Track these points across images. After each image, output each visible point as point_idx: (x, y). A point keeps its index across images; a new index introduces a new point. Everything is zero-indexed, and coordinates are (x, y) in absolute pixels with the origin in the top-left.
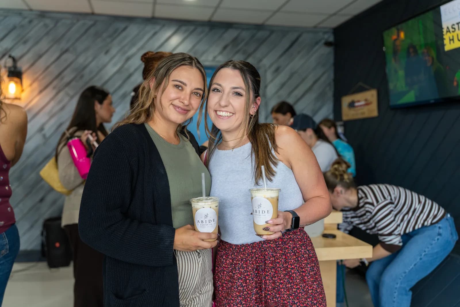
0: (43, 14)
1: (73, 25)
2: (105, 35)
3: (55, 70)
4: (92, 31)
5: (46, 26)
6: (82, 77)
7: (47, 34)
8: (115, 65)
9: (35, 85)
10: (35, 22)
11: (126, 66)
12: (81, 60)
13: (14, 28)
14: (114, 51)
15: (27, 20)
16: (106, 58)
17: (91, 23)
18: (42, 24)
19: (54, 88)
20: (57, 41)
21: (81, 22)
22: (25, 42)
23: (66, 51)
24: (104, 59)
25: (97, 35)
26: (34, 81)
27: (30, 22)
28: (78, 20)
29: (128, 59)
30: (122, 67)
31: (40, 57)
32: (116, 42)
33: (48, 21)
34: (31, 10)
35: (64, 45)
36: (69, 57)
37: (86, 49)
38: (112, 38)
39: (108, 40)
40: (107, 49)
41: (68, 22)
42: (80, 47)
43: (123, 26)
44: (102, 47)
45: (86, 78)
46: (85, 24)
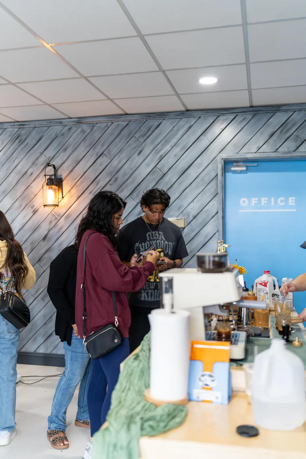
0: (80, 121)
1: (108, 127)
2: (137, 135)
3: (91, 175)
4: (125, 132)
5: (83, 131)
6: (116, 179)
7: (84, 140)
8: (148, 165)
9: (74, 191)
10: (74, 129)
11: (159, 167)
12: (115, 162)
13: (56, 137)
14: (147, 151)
15: (67, 128)
16: (140, 159)
17: (125, 123)
18: (80, 130)
20: (93, 146)
21: (115, 124)
22: (65, 150)
23: (101, 155)
24: (137, 159)
25: (131, 136)
26: (72, 188)
27: (69, 129)
28: (112, 123)
29: (161, 158)
30: (156, 166)
31: (78, 163)
32: (149, 141)
33: (85, 127)
34: (70, 118)
35: (99, 149)
36: (104, 161)
37: (121, 151)
38: (145, 137)
39: (141, 140)
40: (140, 149)
41: (104, 125)
42: (114, 150)
43: (156, 123)
44: (135, 148)
45: (120, 181)
46: (118, 125)
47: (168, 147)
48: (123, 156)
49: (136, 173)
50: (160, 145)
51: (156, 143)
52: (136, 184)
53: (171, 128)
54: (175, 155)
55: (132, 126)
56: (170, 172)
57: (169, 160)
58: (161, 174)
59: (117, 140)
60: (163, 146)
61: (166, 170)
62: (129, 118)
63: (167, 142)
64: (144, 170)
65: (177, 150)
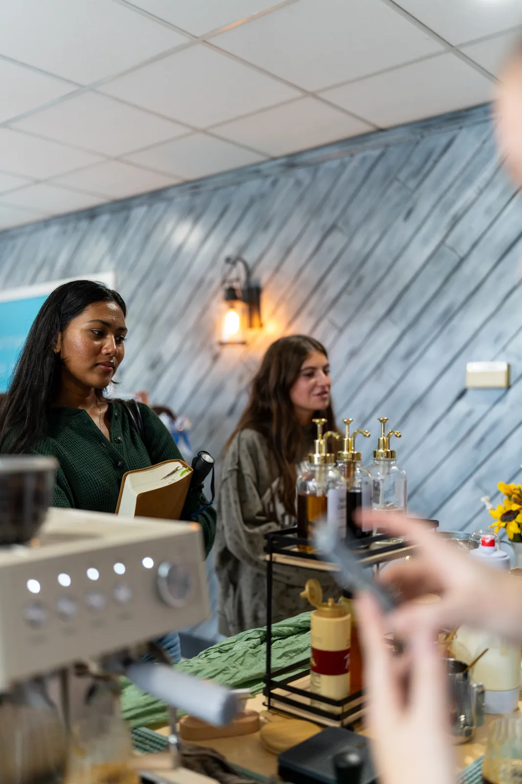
0: (291, 162)
1: (343, 166)
2: (402, 176)
3: (311, 274)
4: (379, 171)
5: (298, 183)
6: (360, 281)
7: (300, 200)
8: (426, 241)
9: (281, 311)
10: (282, 180)
11: (449, 241)
12: (357, 244)
13: (252, 202)
14: (423, 208)
15: (269, 181)
16: (408, 229)
17: (376, 153)
18: (291, 182)
19: (311, 314)
20: (316, 211)
21: (358, 157)
22: (267, 227)
23: (333, 228)
24: (404, 230)
25: (389, 178)
26: (278, 305)
27: (274, 183)
28: (352, 155)
29: (456, 220)
30: (442, 242)
31: (288, 251)
32: (428, 182)
33: (302, 174)
34: (274, 159)
35: (328, 217)
36: (336, 240)
37: (368, 216)
38: (420, 177)
39: (412, 184)
40: (409, 205)
41: (335, 164)
42: (356, 214)
43: (444, 140)
44: (397, 205)
45: (367, 284)
46: (364, 159)
47: (470, 193)
48: (374, 225)
49: (401, 262)
50: (453, 190)
51: (444, 186)
52: (399, 287)
53: (478, 145)
54: (488, 211)
55: (393, 157)
56: (475, 252)
57: (474, 223)
58: (455, 259)
59: (362, 193)
60: (460, 191)
61: (464, 248)
62: (384, 138)
63: (468, 181)
64: (418, 254)
65: (492, 197)
